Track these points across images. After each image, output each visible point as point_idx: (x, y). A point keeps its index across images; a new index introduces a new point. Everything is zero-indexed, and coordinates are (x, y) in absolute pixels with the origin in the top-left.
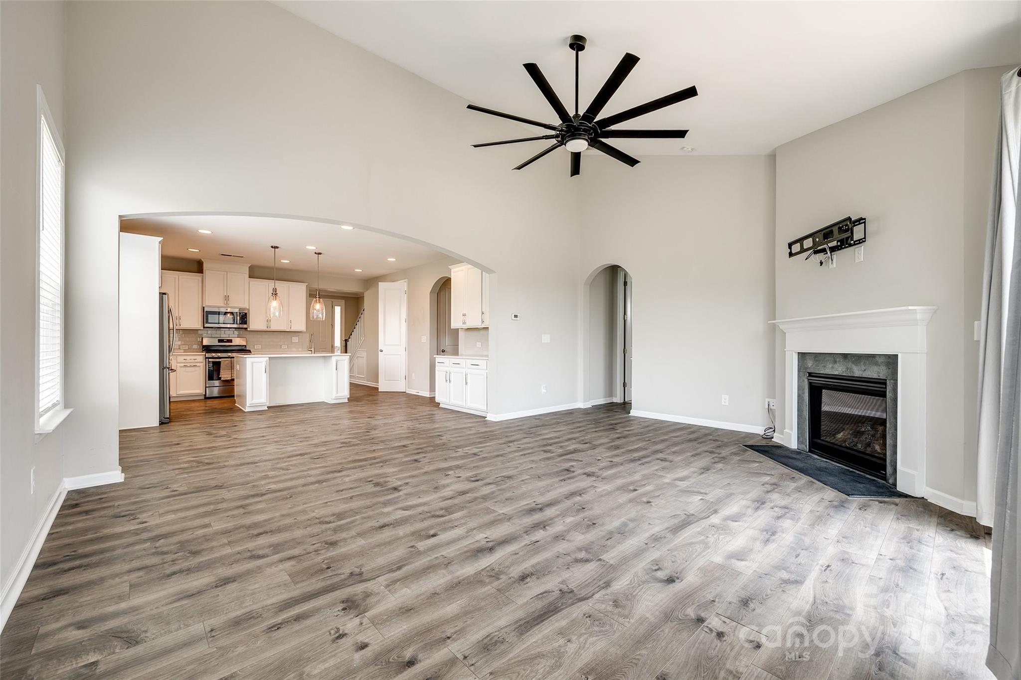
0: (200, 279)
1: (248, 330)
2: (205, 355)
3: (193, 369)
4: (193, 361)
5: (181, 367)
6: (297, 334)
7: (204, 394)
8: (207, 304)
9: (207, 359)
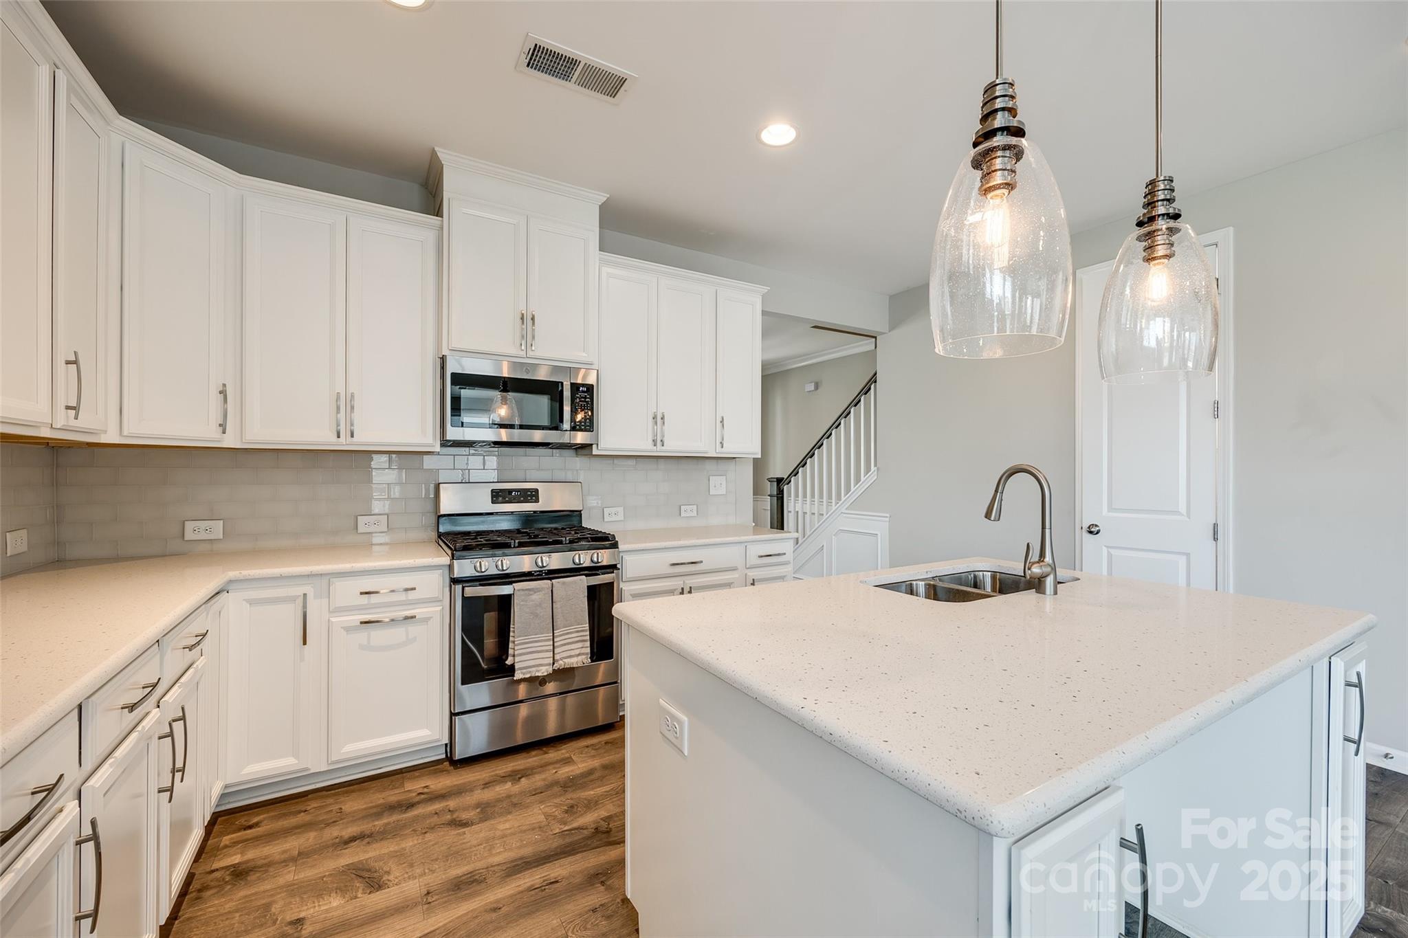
0: (430, 237)
1: (595, 452)
2: (451, 567)
3: (399, 633)
4: (402, 597)
5: (348, 629)
6: (723, 466)
7: (446, 740)
8: (455, 345)
9: (459, 588)
